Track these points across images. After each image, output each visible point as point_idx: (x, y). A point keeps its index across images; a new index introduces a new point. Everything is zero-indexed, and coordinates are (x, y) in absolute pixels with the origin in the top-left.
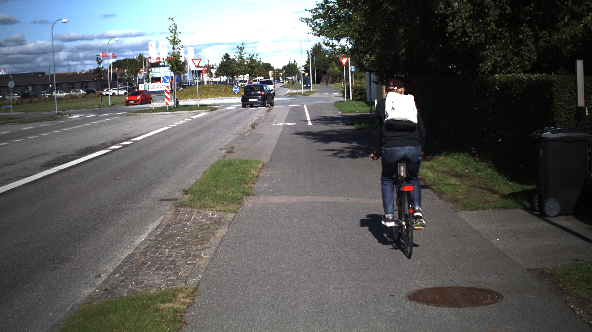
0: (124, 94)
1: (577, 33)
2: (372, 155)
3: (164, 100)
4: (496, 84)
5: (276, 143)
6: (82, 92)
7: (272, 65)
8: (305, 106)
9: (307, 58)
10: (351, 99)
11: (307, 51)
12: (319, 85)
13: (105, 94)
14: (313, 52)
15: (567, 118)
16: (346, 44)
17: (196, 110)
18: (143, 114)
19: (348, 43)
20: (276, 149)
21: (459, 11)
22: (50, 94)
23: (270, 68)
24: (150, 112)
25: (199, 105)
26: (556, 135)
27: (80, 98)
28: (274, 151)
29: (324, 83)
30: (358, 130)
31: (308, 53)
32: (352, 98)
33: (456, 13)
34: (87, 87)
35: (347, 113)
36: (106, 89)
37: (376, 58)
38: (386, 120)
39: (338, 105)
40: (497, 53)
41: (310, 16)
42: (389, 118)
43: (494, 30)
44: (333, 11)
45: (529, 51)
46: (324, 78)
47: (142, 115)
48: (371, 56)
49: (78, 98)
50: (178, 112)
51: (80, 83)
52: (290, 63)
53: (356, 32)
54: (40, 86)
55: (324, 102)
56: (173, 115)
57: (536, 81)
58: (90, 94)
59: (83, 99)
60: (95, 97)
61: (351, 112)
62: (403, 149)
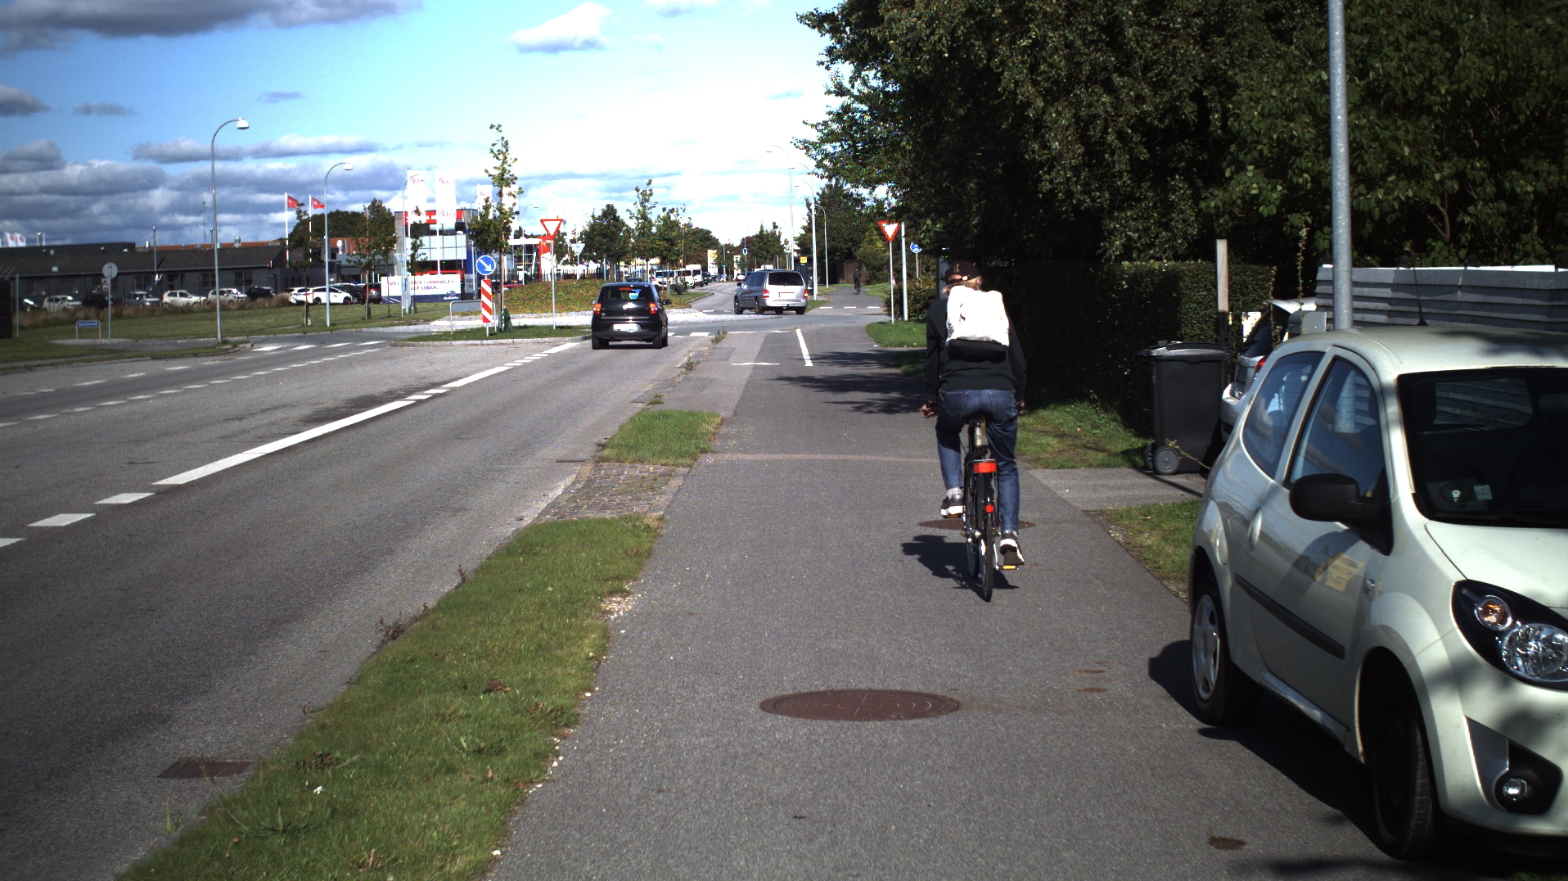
0: (342, 302)
1: (1234, 198)
2: (924, 407)
3: (480, 312)
4: (1124, 279)
5: (741, 392)
6: (236, 293)
7: (713, 234)
8: (798, 331)
9: (807, 218)
10: (906, 317)
11: (807, 200)
12: (834, 288)
13: (294, 302)
14: (821, 205)
15: (1202, 329)
16: (886, 196)
17: (551, 336)
18: (430, 343)
19: (890, 194)
20: (742, 399)
21: (1060, 156)
22: (156, 299)
23: (708, 243)
24: (447, 340)
25: (557, 327)
26: (1173, 352)
27: (235, 310)
28: (739, 402)
29: (848, 282)
30: (906, 374)
31: (808, 205)
32: (909, 317)
33: (1054, 158)
34: (249, 282)
35: (891, 345)
36: (296, 290)
37: (944, 228)
38: (948, 339)
39: (874, 330)
40: (1132, 224)
41: (814, 136)
42: (954, 336)
43: (1128, 186)
44: (862, 128)
45: (1184, 221)
46: (849, 270)
47: (429, 345)
48: (934, 223)
49: (229, 309)
50: (510, 341)
51: (233, 272)
52: (762, 231)
53: (905, 174)
54: (131, 277)
55: (842, 324)
56: (502, 347)
57: (1166, 272)
58: (259, 300)
59: (245, 312)
60: (270, 307)
61: (902, 344)
62: (979, 395)
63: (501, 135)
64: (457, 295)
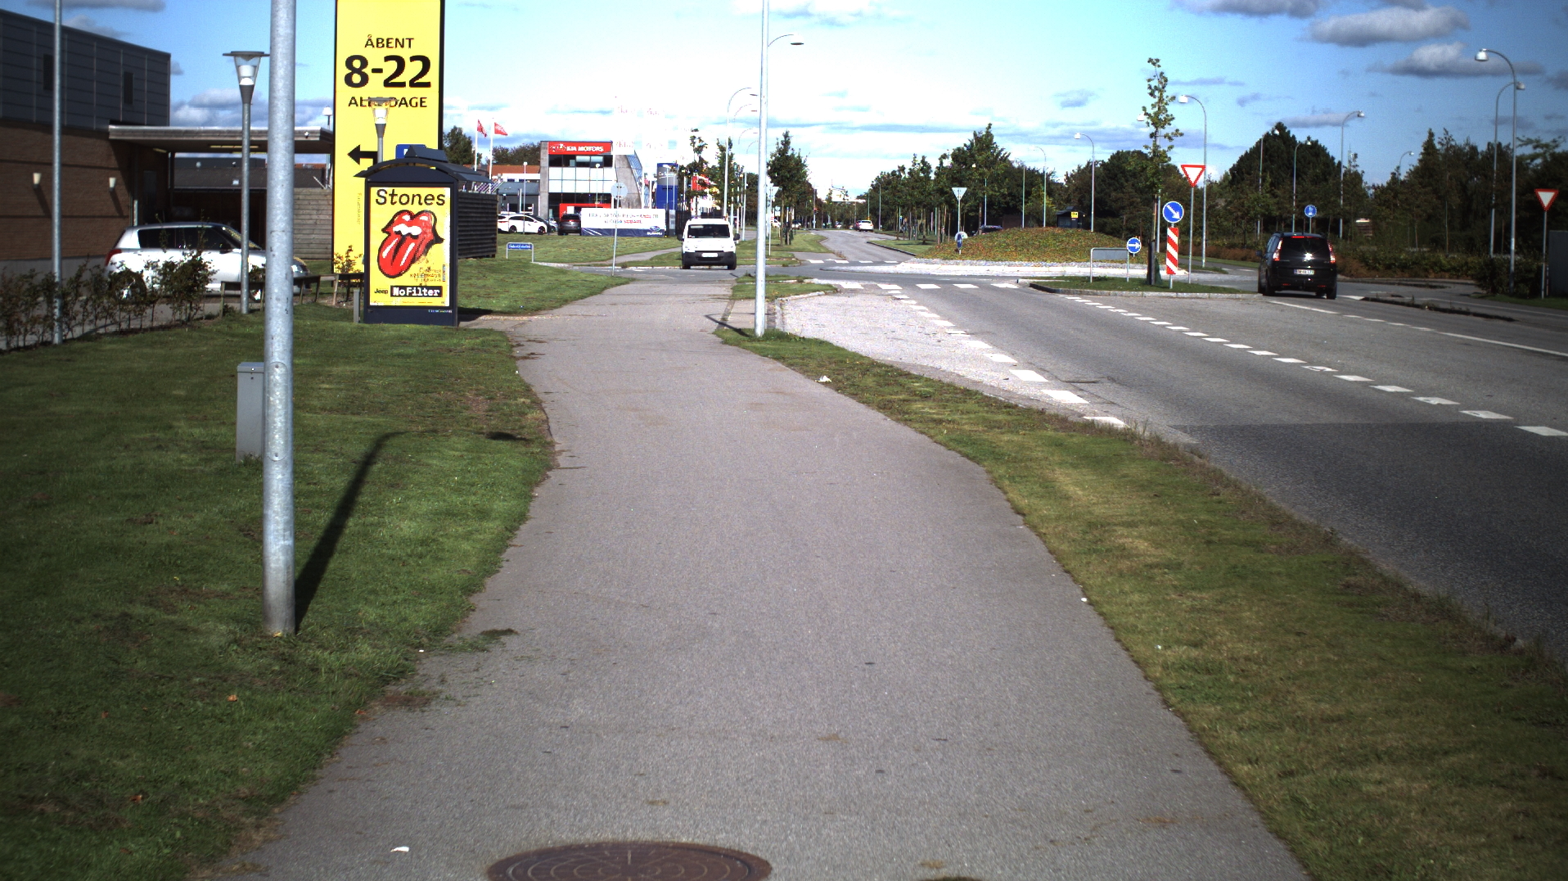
63: (1160, 69)
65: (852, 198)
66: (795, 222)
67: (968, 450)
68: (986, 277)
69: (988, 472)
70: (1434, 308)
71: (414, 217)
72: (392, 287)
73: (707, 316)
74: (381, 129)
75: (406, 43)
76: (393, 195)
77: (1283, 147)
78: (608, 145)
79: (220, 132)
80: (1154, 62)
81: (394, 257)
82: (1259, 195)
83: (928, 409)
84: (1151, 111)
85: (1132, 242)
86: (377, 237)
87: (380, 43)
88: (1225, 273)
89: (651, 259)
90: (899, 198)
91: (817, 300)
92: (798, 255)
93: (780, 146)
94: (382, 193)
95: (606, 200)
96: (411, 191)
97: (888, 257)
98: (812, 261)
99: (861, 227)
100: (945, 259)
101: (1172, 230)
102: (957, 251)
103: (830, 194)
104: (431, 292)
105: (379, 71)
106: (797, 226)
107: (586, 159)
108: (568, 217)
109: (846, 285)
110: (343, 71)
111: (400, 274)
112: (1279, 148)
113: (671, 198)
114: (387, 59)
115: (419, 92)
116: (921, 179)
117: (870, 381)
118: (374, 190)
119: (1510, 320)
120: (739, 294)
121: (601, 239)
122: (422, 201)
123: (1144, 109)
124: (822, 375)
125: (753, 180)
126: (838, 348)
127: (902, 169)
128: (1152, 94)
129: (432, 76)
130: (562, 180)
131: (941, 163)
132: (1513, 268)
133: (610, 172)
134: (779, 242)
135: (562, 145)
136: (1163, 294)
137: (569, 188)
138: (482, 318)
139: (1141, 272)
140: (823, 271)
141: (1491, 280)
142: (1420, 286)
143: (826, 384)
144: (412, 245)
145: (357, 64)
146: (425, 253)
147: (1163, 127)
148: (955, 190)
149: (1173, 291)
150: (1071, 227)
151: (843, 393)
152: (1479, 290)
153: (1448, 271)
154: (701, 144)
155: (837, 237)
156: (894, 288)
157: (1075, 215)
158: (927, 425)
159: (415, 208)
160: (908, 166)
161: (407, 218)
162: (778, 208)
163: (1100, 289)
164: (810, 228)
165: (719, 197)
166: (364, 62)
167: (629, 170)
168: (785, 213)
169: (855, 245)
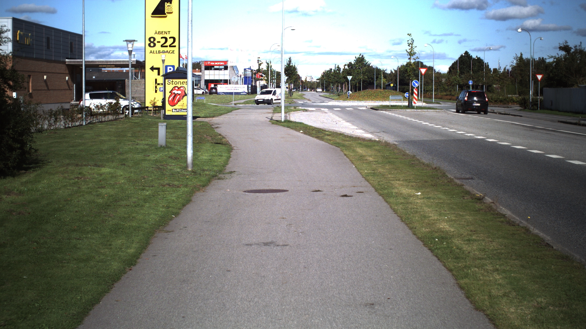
63: (411, 37)
64: (246, 93)
65: (314, 80)
66: (293, 89)
67: (337, 145)
68: (357, 106)
69: (341, 149)
70: (500, 113)
71: (179, 88)
72: (172, 109)
73: (266, 118)
74: (163, 61)
75: (168, 33)
76: (172, 82)
77: (468, 60)
78: (226, 62)
79: (103, 61)
80: (409, 35)
81: (173, 100)
82: (456, 78)
83: (329, 138)
84: (409, 51)
85: (406, 94)
86: (168, 94)
87: (159, 33)
88: (441, 104)
89: (244, 102)
90: (330, 80)
91: (300, 113)
92: (294, 100)
93: (288, 62)
94: (169, 81)
95: (226, 82)
96: (178, 80)
97: (325, 100)
98: (299, 102)
99: (318, 91)
100: (344, 100)
101: (415, 89)
102: (348, 98)
103: (306, 78)
104: (184, 111)
105: (159, 42)
106: (294, 90)
107: (218, 67)
108: (212, 88)
109: (310, 109)
110: (148, 42)
111: (175, 105)
112: (466, 60)
113: (249, 81)
114: (162, 38)
115: (172, 49)
116: (337, 73)
117: (314, 132)
118: (167, 80)
119: (521, 116)
120: (275, 112)
121: (225, 96)
122: (181, 83)
123: (406, 50)
124: (301, 130)
125: (279, 74)
126: (305, 125)
127: (331, 69)
128: (409, 46)
129: (176, 44)
130: (209, 75)
131: (345, 67)
132: (531, 101)
133: (227, 72)
134: (288, 96)
135: (209, 62)
136: (412, 110)
137: (212, 78)
138: (198, 119)
139: (406, 104)
140: (303, 105)
141: (524, 104)
142: (505, 107)
143: (302, 133)
144: (178, 97)
145: (152, 40)
146: (182, 99)
147: (413, 56)
148: (348, 77)
149: (415, 109)
150: (391, 89)
151: (306, 135)
152: (521, 108)
153: (516, 102)
154: (261, 62)
155: (308, 94)
156: (326, 110)
157: (392, 85)
158: (328, 141)
159: (179, 86)
160: (333, 68)
161: (177, 88)
162: (287, 84)
163: (392, 109)
164: (299, 91)
165: (267, 80)
166: (154, 39)
167: (233, 71)
168: (290, 86)
169: (315, 97)
